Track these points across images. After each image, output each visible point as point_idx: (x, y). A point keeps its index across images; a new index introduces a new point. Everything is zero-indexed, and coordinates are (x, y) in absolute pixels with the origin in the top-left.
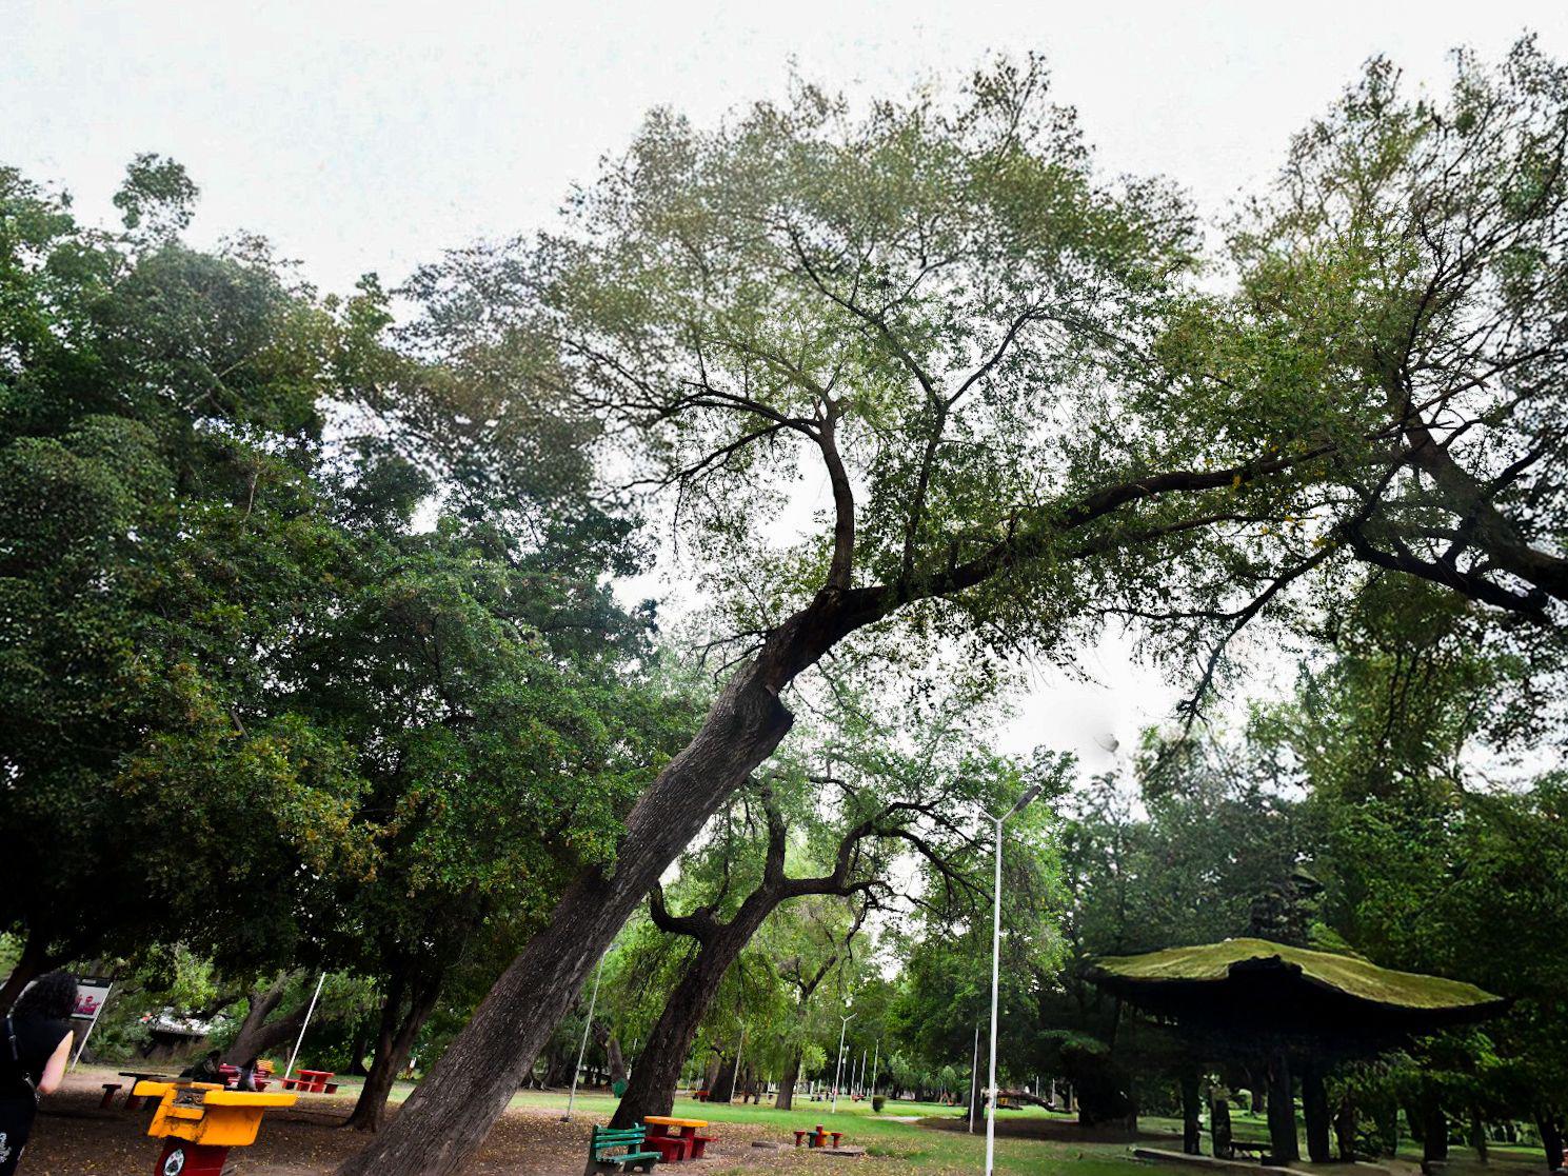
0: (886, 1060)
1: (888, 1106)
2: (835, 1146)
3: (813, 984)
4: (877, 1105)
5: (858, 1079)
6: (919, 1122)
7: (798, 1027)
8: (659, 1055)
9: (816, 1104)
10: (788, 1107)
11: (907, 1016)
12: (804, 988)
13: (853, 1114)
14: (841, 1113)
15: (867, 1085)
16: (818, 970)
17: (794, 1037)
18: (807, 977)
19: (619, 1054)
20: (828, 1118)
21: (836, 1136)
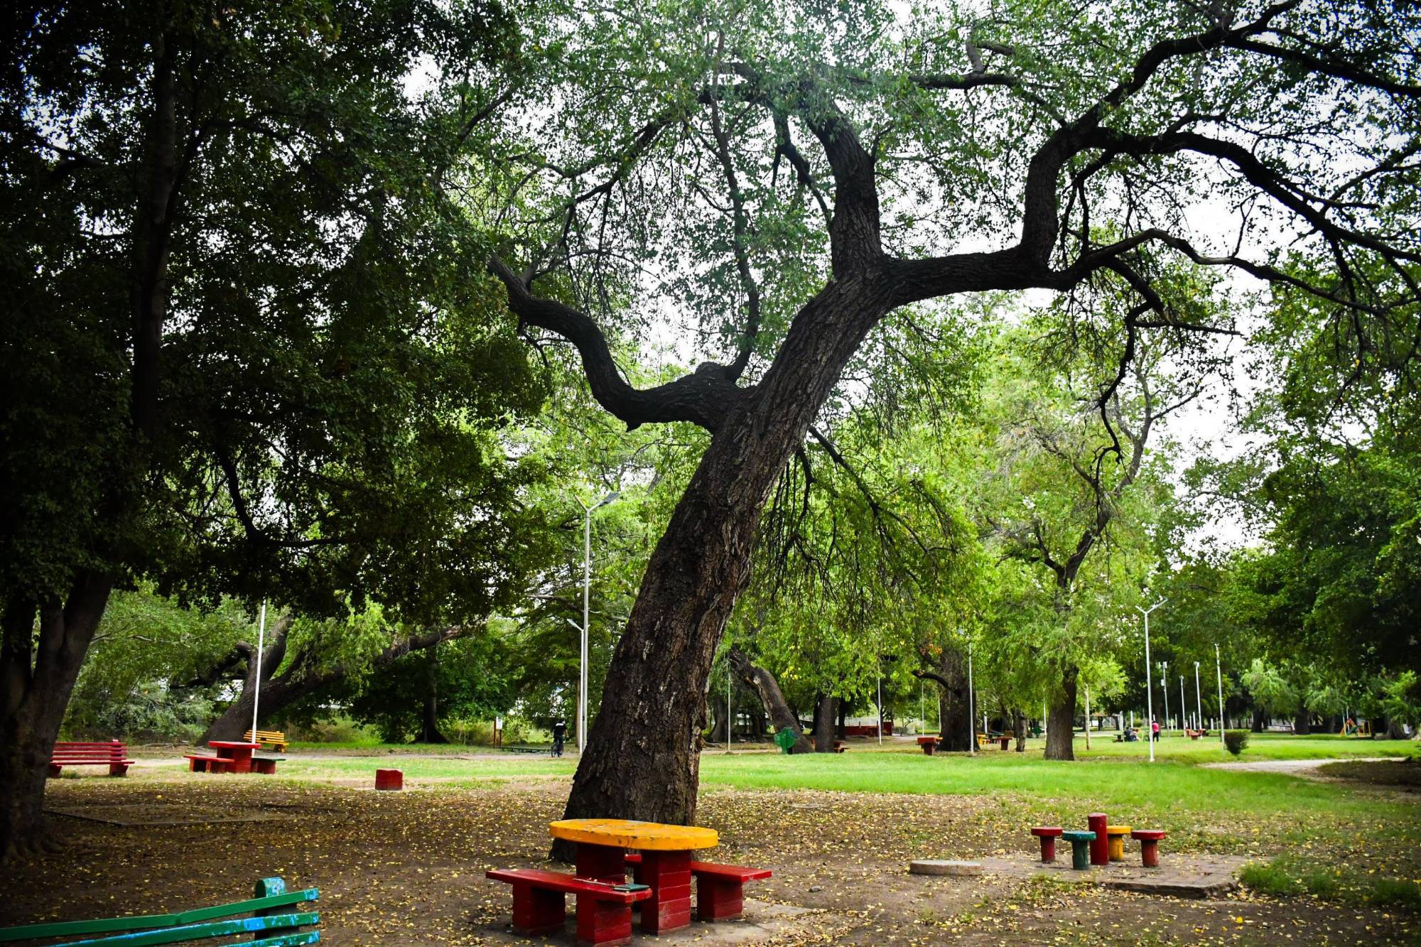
0: (1235, 677)
1: (1254, 743)
2: (1149, 862)
3: (1074, 562)
4: (1234, 745)
5: (1191, 706)
6: (1325, 770)
7: (1060, 630)
8: (635, 677)
9: (1125, 747)
10: (1068, 755)
11: (1274, 589)
12: (1058, 569)
13: (1190, 762)
14: (1168, 762)
15: (1210, 714)
16: (1077, 538)
17: (1057, 647)
18: (1062, 552)
19: (778, 692)
20: (1141, 773)
21: (1147, 842)
